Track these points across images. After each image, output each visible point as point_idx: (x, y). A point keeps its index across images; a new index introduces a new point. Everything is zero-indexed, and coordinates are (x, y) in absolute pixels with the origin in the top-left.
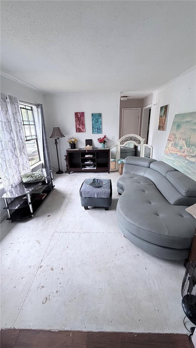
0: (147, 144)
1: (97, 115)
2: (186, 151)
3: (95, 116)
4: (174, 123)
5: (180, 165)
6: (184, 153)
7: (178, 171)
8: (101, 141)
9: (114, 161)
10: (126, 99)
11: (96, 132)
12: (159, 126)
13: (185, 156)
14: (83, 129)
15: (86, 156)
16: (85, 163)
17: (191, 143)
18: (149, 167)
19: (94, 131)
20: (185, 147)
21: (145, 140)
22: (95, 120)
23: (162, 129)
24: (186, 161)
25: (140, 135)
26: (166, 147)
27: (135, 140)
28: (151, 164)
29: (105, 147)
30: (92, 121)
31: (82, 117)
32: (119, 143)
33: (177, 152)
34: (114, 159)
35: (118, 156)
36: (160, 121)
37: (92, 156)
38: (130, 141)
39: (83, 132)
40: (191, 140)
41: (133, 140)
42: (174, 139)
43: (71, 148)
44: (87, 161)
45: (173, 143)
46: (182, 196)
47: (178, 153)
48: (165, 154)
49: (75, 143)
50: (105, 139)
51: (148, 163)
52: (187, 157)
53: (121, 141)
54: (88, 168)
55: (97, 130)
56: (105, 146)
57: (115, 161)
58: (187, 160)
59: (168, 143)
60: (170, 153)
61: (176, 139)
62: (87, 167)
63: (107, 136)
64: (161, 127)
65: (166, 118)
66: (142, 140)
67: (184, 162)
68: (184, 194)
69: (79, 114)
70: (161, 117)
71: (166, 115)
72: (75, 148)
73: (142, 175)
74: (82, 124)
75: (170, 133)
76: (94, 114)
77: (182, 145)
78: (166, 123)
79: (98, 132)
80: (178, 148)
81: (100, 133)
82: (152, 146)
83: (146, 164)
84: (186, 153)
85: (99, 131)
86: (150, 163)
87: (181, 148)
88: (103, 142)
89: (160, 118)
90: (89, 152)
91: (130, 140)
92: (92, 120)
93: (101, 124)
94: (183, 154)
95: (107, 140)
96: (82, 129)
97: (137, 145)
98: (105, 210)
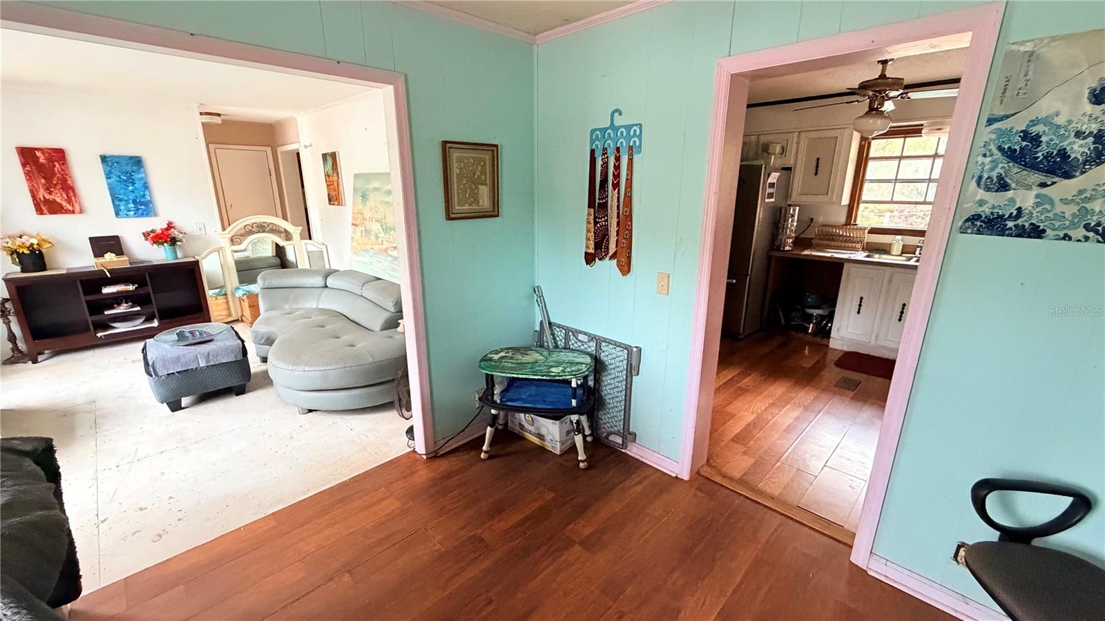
0: (310, 238)
1: (124, 163)
2: (384, 240)
3: (117, 163)
4: (355, 190)
5: (382, 267)
6: (382, 244)
7: (381, 279)
8: (160, 238)
9: (219, 295)
10: (218, 120)
11: (132, 213)
12: (329, 195)
13: (386, 251)
14: (69, 201)
15: (106, 290)
16: (106, 313)
17: (388, 226)
18: (327, 287)
19: (122, 208)
20: (382, 235)
21: (302, 231)
22: (119, 177)
23: (336, 203)
24: (389, 258)
25: (285, 218)
26: (352, 238)
27: (275, 230)
28: (328, 279)
29: (179, 255)
30: (108, 178)
31: (56, 164)
32: (225, 243)
33: (373, 244)
34: (217, 291)
35: (233, 279)
36: (328, 186)
37: (131, 288)
38: (259, 234)
39: (73, 212)
40: (387, 220)
41: (268, 232)
42: (362, 222)
43: (23, 271)
44: (112, 308)
45: (363, 229)
46: (390, 313)
47: (374, 247)
48: (355, 253)
49: (43, 251)
50: (174, 233)
51: (321, 278)
52: (388, 251)
53: (230, 236)
54: (121, 328)
55: (132, 205)
56: (175, 252)
57: (226, 295)
58: (390, 256)
59: (354, 232)
60: (362, 250)
61: (366, 222)
62: (114, 325)
63: (178, 223)
64: (334, 198)
65: (340, 180)
66: (295, 231)
67: (386, 260)
68: (392, 310)
69: (38, 154)
70: (327, 175)
71: (338, 173)
72: (44, 269)
73: (314, 307)
74: (59, 187)
75: (353, 209)
76: (110, 157)
77: (377, 232)
78: (342, 192)
79: (140, 211)
80: (373, 238)
81: (147, 215)
82: (324, 244)
83: (319, 281)
84: (386, 245)
85: (144, 210)
86: (326, 276)
87: (377, 237)
88: (166, 242)
89: (327, 178)
90: (118, 277)
91: (259, 232)
92: (106, 174)
93: (146, 186)
94: (381, 246)
95: (181, 236)
96: (64, 203)
97: (282, 243)
98: (237, 395)
